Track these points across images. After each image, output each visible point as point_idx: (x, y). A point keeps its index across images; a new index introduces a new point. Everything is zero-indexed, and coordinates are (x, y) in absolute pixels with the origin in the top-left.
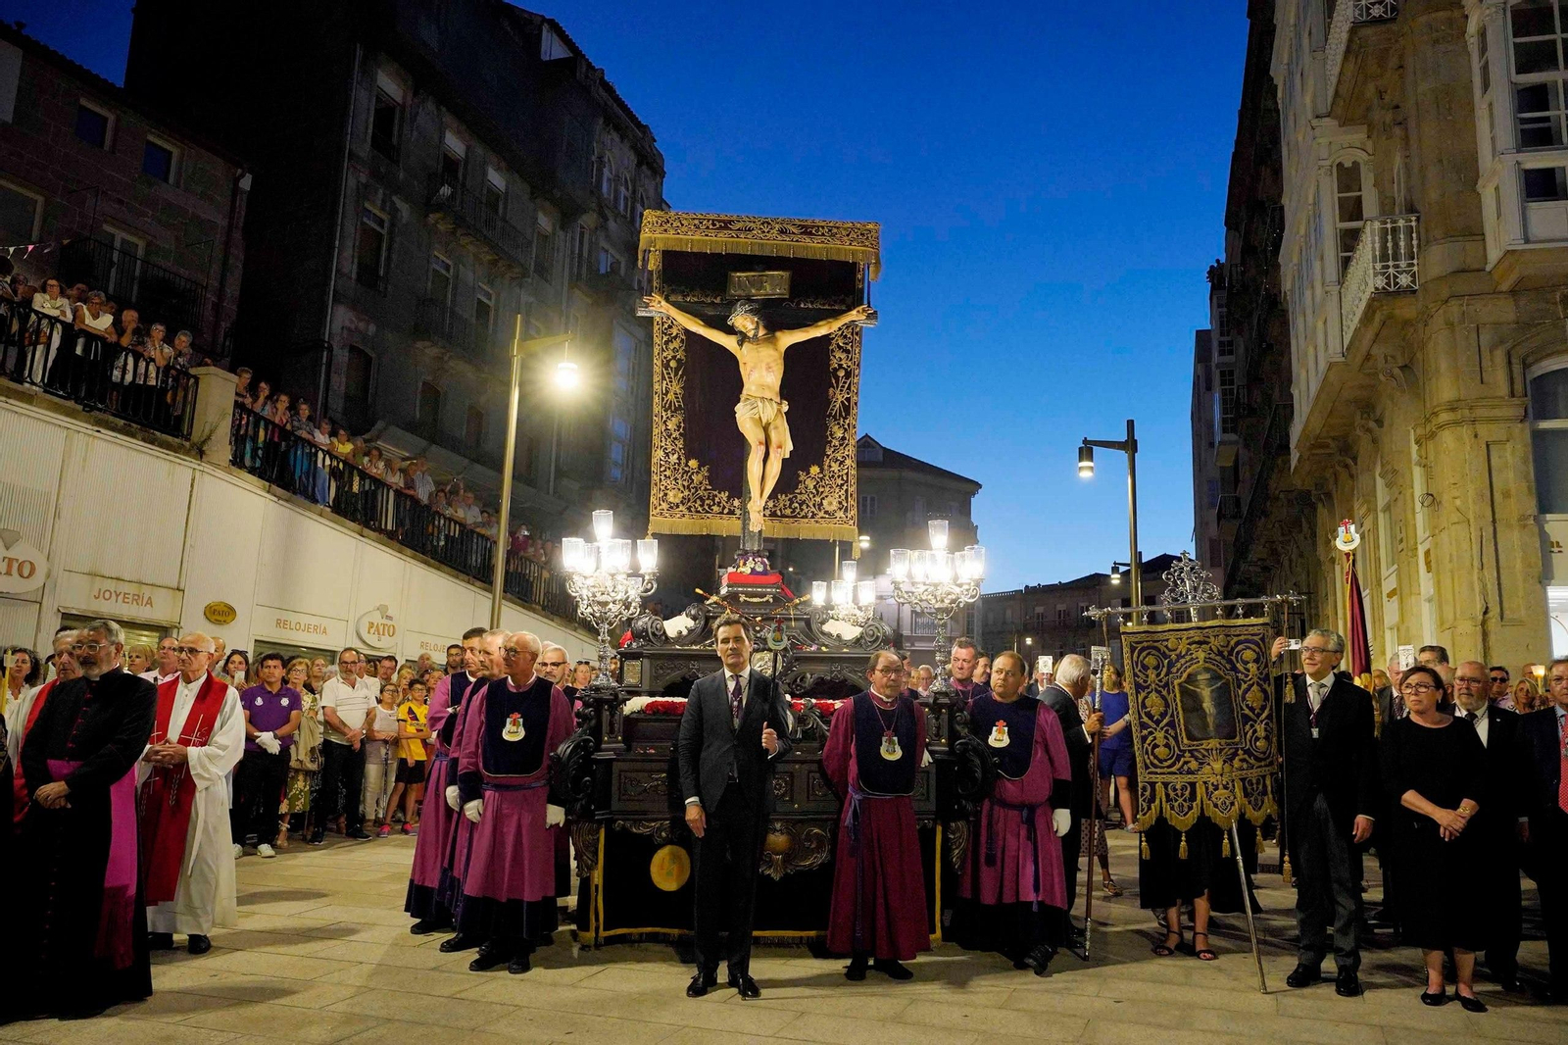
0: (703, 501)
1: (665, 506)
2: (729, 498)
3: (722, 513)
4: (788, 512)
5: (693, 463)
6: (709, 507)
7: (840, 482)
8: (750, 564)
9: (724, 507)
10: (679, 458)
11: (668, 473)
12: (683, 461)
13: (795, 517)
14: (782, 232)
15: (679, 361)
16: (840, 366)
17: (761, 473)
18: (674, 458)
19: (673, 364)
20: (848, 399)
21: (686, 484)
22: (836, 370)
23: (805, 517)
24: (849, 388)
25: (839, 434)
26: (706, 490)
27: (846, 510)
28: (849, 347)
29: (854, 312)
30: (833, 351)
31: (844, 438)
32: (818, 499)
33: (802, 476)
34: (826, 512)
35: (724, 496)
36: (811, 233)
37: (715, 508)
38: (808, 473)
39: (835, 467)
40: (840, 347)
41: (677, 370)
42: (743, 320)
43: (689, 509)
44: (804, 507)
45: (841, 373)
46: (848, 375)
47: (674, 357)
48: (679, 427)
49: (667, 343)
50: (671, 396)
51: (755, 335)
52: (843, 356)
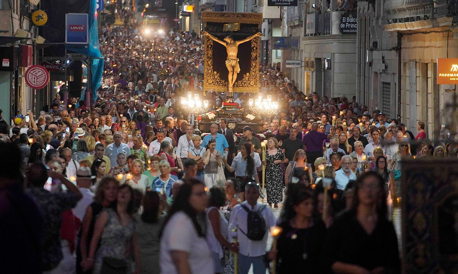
0: (218, 82)
1: (208, 84)
2: (225, 82)
3: (223, 86)
4: (241, 85)
5: (215, 72)
6: (220, 84)
7: (255, 77)
8: (229, 100)
9: (223, 84)
10: (211, 71)
11: (208, 75)
12: (212, 72)
13: (243, 87)
14: (237, 16)
15: (211, 45)
16: (255, 46)
17: (232, 78)
18: (210, 71)
19: (210, 46)
20: (257, 55)
21: (213, 78)
22: (253, 48)
23: (245, 87)
24: (257, 52)
25: (254, 64)
26: (219, 79)
27: (256, 85)
28: (257, 41)
29: (256, 34)
30: (252, 42)
31: (255, 66)
32: (249, 82)
33: (245, 76)
34: (251, 85)
35: (223, 81)
36: (245, 17)
37: (221, 84)
38: (246, 75)
39: (253, 73)
40: (254, 41)
41: (211, 48)
42: (228, 40)
43: (214, 84)
44: (245, 84)
45: (255, 48)
46: (256, 49)
47: (210, 44)
48: (211, 63)
49: (208, 41)
50: (209, 55)
51: (231, 43)
52: (255, 44)
